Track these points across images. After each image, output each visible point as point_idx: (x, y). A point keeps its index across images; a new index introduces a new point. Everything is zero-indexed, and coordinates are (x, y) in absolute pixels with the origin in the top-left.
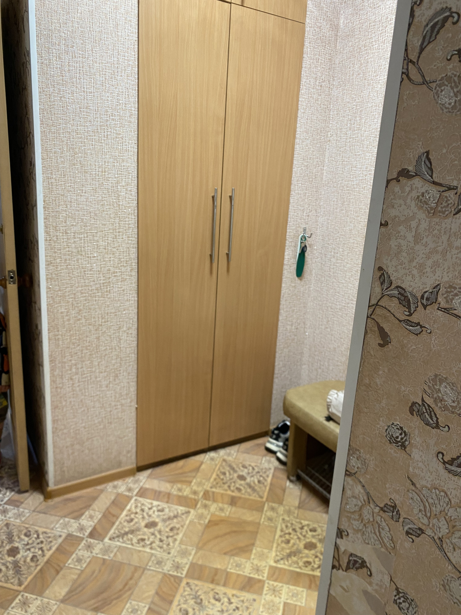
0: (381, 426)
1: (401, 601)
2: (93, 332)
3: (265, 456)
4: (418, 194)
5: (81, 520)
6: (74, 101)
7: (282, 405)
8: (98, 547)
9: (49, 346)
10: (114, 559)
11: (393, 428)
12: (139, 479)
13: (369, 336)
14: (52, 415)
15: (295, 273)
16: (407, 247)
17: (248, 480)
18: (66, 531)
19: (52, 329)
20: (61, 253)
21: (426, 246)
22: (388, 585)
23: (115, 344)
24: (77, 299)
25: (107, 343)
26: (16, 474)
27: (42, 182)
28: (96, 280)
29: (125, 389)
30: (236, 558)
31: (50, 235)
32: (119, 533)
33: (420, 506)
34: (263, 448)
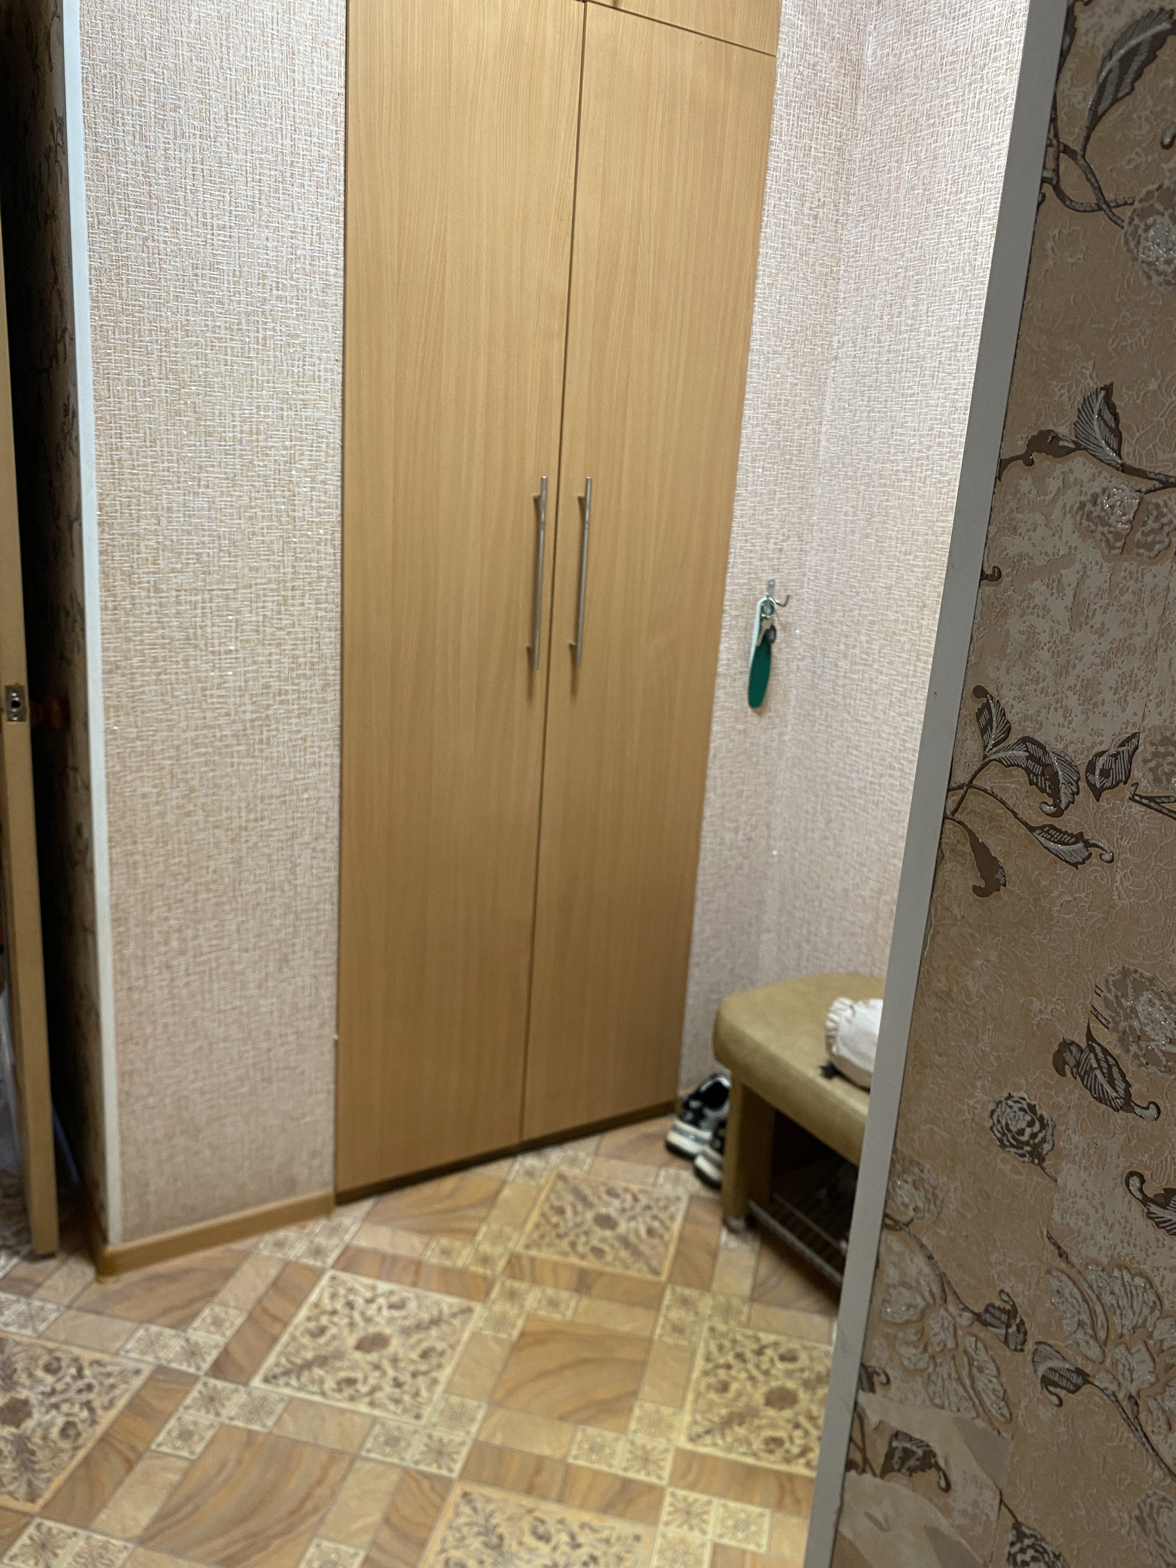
0: (977, 1102)
1: (1027, 1558)
2: (225, 845)
3: (665, 1165)
4: (1083, 498)
5: (190, 1331)
6: (180, 250)
7: (709, 1034)
8: (235, 1402)
9: (112, 881)
10: (276, 1431)
11: (1011, 1107)
12: (340, 1225)
13: (949, 866)
14: (118, 1060)
15: (746, 697)
16: (1052, 635)
17: (623, 1227)
18: (150, 1358)
19: (118, 839)
20: (142, 641)
21: (1102, 635)
22: (993, 1516)
23: (282, 878)
24: (184, 762)
25: (260, 875)
26: (24, 1211)
27: (94, 457)
28: (233, 713)
29: (306, 993)
30: (591, 1431)
31: (114, 596)
32: (289, 1366)
33: (1079, 1313)
34: (661, 1145)
